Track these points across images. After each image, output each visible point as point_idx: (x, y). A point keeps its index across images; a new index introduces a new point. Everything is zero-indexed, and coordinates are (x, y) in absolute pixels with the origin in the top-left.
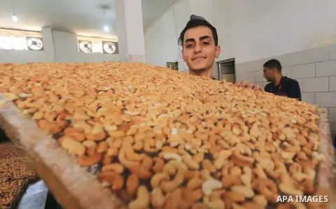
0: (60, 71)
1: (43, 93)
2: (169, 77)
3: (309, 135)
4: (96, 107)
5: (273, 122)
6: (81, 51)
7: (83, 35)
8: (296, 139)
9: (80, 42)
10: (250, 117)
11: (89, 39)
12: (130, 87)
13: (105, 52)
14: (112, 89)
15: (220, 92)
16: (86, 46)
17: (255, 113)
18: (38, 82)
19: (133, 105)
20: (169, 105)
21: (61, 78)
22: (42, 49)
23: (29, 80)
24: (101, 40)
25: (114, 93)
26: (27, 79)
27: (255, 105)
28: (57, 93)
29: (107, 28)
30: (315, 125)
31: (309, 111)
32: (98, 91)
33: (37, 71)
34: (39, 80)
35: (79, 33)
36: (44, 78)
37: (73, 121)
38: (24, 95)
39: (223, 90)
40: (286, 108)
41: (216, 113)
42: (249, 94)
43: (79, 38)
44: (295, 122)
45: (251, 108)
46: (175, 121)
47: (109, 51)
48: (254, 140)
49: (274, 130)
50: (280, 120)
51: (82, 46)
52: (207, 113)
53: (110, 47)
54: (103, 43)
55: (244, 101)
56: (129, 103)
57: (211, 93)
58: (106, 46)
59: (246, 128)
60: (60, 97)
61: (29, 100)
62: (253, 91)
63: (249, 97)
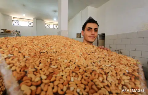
0: (27, 41)
1: (18, 54)
2: (71, 44)
3: (135, 81)
4: (39, 63)
5: (118, 72)
6: (46, 27)
7: (47, 21)
8: (129, 84)
9: (46, 24)
10: (106, 68)
11: (49, 23)
12: (54, 50)
13: (54, 28)
14: (47, 52)
15: (93, 53)
16: (48, 26)
17: (109, 66)
18: (17, 47)
19: (55, 61)
20: (71, 61)
21: (26, 45)
22: (33, 26)
23: (13, 47)
24: (53, 24)
25: (47, 54)
26: (12, 46)
27: (108, 61)
28: (24, 54)
29: (55, 19)
30: (137, 74)
31: (133, 64)
32: (40, 53)
33: (17, 42)
34: (17, 46)
35: (45, 21)
36: (20, 46)
37: (28, 72)
38: (10, 55)
39: (94, 51)
40: (123, 62)
41: (91, 66)
42: (105, 53)
43: (45, 23)
44: (128, 72)
45: (107, 63)
46: (73, 72)
47: (56, 28)
48: (109, 85)
49: (118, 77)
50: (121, 71)
51: (46, 25)
52: (87, 66)
53: (56, 26)
54: (54, 25)
55: (103, 58)
56: (53, 60)
57: (89, 53)
58: (55, 26)
59: (105, 77)
60: (24, 57)
61: (11, 58)
62: (107, 51)
63: (105, 55)
